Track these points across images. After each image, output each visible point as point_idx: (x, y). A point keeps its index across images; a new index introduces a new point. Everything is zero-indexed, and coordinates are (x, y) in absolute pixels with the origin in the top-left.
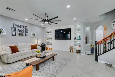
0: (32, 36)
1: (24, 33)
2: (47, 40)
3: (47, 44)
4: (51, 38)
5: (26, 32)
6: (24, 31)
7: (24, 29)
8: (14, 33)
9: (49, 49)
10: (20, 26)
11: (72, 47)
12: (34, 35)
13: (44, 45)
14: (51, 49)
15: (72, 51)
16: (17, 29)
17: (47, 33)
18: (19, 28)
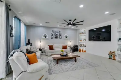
0: (64, 38)
1: (59, 37)
2: (80, 42)
3: (81, 46)
4: (85, 40)
5: (60, 35)
6: (59, 35)
7: (59, 33)
8: (52, 37)
9: (83, 52)
10: (56, 32)
11: (114, 52)
12: (66, 38)
13: (76, 47)
14: (85, 51)
15: (112, 58)
16: (54, 34)
17: (80, 35)
18: (55, 33)
